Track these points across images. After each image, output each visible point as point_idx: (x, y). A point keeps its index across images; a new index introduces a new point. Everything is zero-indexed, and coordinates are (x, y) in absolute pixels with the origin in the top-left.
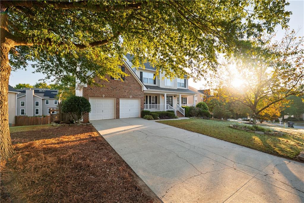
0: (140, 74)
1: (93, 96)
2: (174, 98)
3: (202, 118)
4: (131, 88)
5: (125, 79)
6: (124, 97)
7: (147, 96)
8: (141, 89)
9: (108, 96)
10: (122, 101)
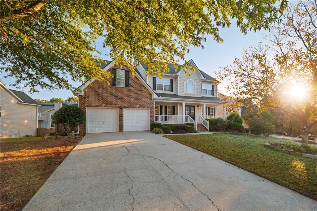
0: (152, 79)
1: (91, 106)
2: (196, 108)
3: (231, 133)
4: (137, 95)
5: (130, 85)
6: (129, 107)
7: (161, 107)
8: (151, 97)
9: (109, 105)
10: (126, 112)
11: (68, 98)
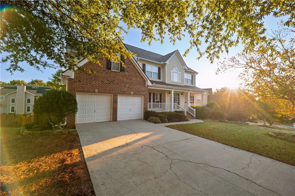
0: (142, 66)
2: (181, 96)
3: (218, 121)
4: (132, 81)
5: (125, 70)
6: (124, 93)
7: (150, 94)
8: (145, 84)
9: (102, 92)
11: (31, 81)
